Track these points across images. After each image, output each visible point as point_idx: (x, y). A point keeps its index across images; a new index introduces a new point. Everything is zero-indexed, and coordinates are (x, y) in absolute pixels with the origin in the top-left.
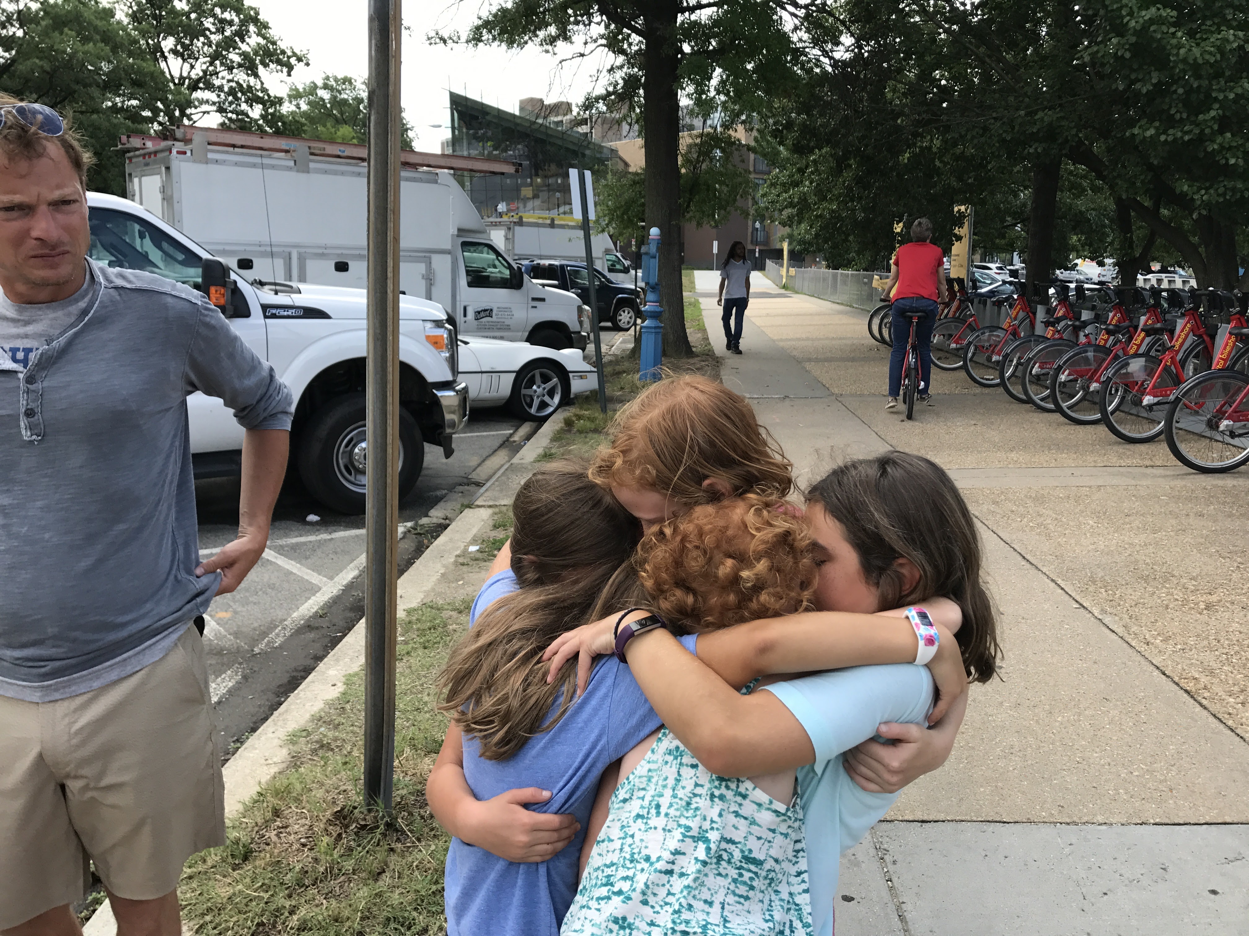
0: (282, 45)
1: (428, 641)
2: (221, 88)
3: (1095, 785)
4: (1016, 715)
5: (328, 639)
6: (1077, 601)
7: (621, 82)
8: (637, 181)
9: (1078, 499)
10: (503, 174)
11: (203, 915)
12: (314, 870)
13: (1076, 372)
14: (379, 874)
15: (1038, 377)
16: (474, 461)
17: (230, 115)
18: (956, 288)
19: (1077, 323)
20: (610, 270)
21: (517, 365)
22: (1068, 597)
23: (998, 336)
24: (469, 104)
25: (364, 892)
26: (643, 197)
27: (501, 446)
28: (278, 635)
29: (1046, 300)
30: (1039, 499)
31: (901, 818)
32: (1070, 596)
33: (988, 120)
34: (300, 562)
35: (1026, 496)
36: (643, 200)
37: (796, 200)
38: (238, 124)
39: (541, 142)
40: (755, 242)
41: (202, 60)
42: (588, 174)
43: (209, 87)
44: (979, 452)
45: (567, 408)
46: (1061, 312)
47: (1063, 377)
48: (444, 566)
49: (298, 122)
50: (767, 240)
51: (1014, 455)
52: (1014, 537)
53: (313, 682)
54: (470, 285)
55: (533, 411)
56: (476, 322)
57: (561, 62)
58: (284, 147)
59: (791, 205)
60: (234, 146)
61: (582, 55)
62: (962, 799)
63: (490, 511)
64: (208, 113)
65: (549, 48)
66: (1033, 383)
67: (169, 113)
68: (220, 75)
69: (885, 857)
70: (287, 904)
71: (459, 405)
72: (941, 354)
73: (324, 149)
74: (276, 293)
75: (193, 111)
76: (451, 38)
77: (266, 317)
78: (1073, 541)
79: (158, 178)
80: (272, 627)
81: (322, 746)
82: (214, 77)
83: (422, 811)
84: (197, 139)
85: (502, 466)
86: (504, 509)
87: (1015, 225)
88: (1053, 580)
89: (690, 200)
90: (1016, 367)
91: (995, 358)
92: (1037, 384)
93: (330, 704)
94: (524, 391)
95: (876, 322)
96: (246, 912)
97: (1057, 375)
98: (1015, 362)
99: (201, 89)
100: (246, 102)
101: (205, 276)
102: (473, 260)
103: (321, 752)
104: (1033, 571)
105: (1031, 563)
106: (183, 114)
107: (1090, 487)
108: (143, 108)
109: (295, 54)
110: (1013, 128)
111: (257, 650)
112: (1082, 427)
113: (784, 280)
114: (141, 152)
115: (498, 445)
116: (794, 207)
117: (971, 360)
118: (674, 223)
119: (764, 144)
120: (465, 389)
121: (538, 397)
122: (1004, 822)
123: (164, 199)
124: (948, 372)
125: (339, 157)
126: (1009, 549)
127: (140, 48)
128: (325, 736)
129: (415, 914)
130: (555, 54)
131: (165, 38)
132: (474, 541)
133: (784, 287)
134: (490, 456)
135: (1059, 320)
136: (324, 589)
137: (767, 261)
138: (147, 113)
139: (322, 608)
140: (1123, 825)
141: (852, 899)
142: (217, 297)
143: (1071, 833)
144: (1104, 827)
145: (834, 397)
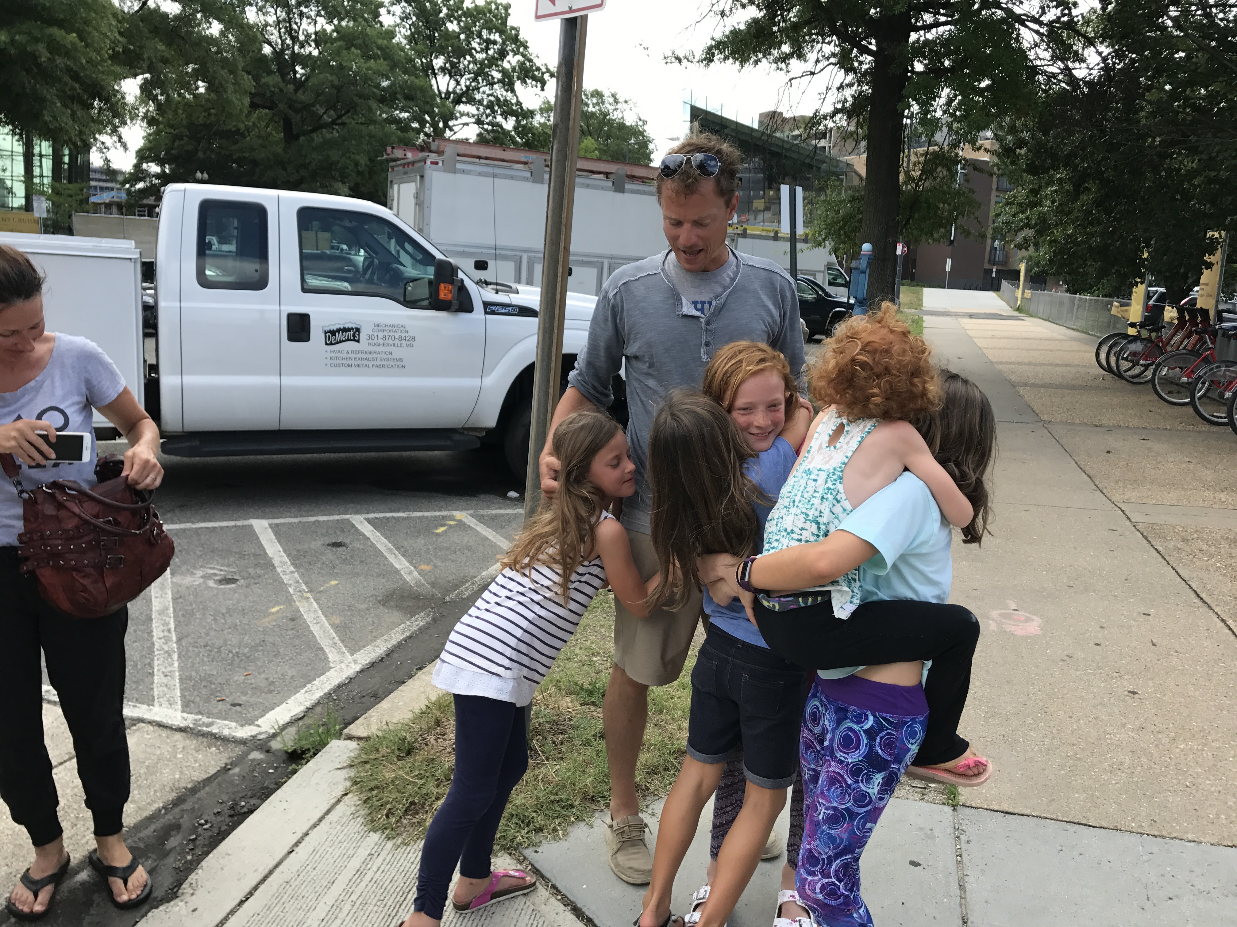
0: (538, 62)
2: (480, 102)
3: (1197, 808)
4: (1136, 736)
7: (850, 99)
11: (372, 789)
17: (486, 126)
18: (1199, 318)
20: (831, 284)
23: (1234, 372)
24: (708, 117)
26: (862, 213)
28: (467, 588)
31: (986, 807)
34: (496, 530)
35: (1222, 537)
36: (861, 216)
37: (1033, 222)
38: (492, 134)
39: (775, 155)
40: (992, 262)
41: (467, 76)
42: (799, 190)
43: (471, 101)
44: (1185, 489)
49: (546, 133)
50: (1005, 261)
51: (1223, 496)
52: (1195, 575)
57: (790, 80)
58: (524, 159)
59: (1028, 226)
60: (480, 158)
61: (813, 73)
62: (1054, 800)
64: (467, 124)
65: (783, 65)
67: (434, 125)
68: (481, 90)
69: (961, 836)
70: (435, 791)
74: (497, 292)
75: (456, 122)
76: (686, 58)
77: (486, 313)
79: (413, 184)
80: (464, 581)
82: (476, 92)
83: (555, 738)
84: (449, 150)
91: (1227, 395)
95: (1104, 349)
96: (404, 793)
99: (463, 103)
100: (501, 115)
101: (437, 274)
104: (1205, 608)
105: (1204, 601)
106: (446, 125)
108: (412, 120)
109: (548, 71)
111: (447, 599)
113: (1019, 302)
114: (402, 161)
116: (1031, 229)
118: (890, 239)
122: (1090, 826)
123: (416, 204)
124: (1176, 407)
126: (1184, 585)
127: (414, 66)
129: (534, 815)
130: (788, 72)
131: (436, 57)
133: (1018, 309)
137: (1003, 281)
138: (415, 125)
140: (1212, 845)
141: (919, 865)
142: (445, 292)
143: (1155, 845)
144: (1192, 844)
145: (1041, 424)
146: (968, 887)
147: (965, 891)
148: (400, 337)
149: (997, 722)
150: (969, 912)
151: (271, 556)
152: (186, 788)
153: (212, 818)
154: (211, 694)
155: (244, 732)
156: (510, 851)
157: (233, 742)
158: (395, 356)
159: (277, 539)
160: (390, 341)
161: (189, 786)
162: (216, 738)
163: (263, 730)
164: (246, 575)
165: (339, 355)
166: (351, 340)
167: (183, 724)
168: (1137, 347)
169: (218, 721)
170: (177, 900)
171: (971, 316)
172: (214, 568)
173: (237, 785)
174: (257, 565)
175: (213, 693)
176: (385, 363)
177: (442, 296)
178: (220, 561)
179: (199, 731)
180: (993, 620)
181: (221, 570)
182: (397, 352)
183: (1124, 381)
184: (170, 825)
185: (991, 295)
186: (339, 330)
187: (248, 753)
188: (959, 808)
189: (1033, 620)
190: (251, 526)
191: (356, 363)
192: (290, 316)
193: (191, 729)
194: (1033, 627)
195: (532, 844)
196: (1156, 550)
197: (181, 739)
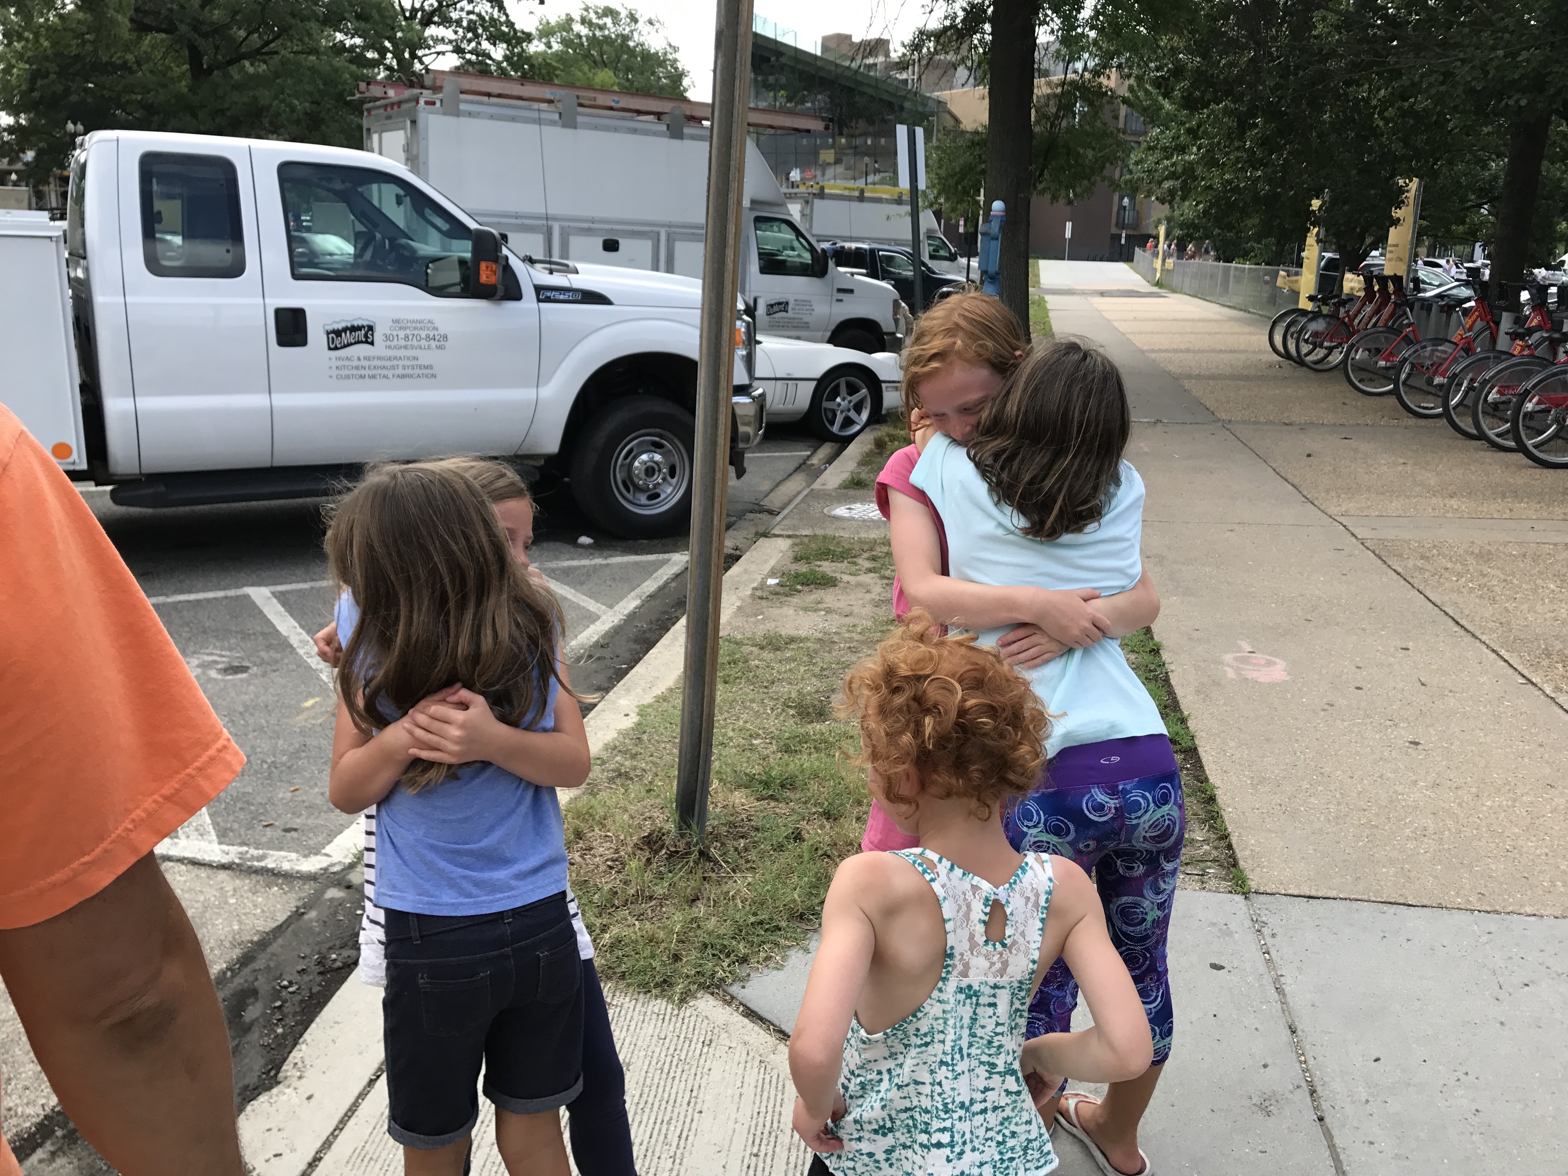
1: (729, 676)
2: (459, 22)
3: (1526, 875)
4: (1433, 795)
5: (612, 671)
6: (1523, 676)
7: (961, 14)
8: (976, 141)
9: (1536, 558)
10: (808, 131)
12: (624, 891)
13: (1550, 400)
14: (693, 901)
15: (1496, 405)
16: (765, 486)
17: (468, 56)
18: (1391, 288)
19: (1557, 335)
20: (932, 257)
21: (819, 371)
22: (1511, 671)
23: (1445, 352)
24: (759, 41)
25: (678, 917)
26: (984, 162)
27: (797, 469)
29: (1517, 306)
30: (1484, 556)
31: (1283, 892)
32: (1516, 669)
33: (1452, 62)
34: (574, 588)
35: (1466, 552)
36: (983, 166)
37: (1180, 170)
38: (477, 67)
40: (1121, 225)
42: (919, 131)
43: (446, 21)
44: (1408, 497)
45: (877, 426)
46: (1535, 321)
47: (1529, 406)
48: (739, 598)
49: (549, 64)
50: (1137, 224)
51: (1454, 503)
52: (1447, 599)
53: (603, 711)
54: (764, 270)
55: (835, 429)
56: (767, 318)
58: (549, 96)
59: (1173, 176)
60: (489, 95)
62: (1359, 878)
63: (789, 542)
64: (443, 53)
66: (1488, 414)
67: (398, 56)
68: (458, 6)
69: (1263, 929)
71: (755, 416)
72: (1364, 375)
73: (595, 99)
74: (551, 272)
75: (426, 51)
77: (539, 300)
78: (1525, 607)
79: (401, 133)
81: (620, 775)
82: (451, 9)
83: (736, 844)
84: (448, 86)
85: (799, 493)
86: (806, 540)
87: (1480, 206)
88: (1493, 651)
89: (1044, 167)
90: (1466, 393)
91: (1438, 380)
92: (1493, 416)
93: (624, 734)
94: (826, 404)
95: (1279, 331)
97: (1521, 403)
98: (1465, 384)
99: (435, 23)
100: (488, 40)
101: (475, 251)
102: (767, 240)
103: (618, 781)
104: (1468, 639)
105: (1466, 629)
106: (413, 56)
107: (1555, 545)
108: (366, 48)
110: (1487, 73)
112: (1552, 471)
113: (1158, 275)
114: (383, 102)
115: (793, 468)
116: (1177, 179)
117: (1404, 383)
118: (1022, 195)
119: (1141, 94)
120: (762, 395)
121: (842, 412)
122: (1410, 905)
123: (408, 159)
124: (1373, 398)
125: (611, 108)
126: (1438, 611)
128: (622, 765)
129: (733, 942)
132: (772, 574)
133: (1158, 284)
134: (784, 480)
135: (1530, 332)
136: (604, 617)
138: (370, 55)
139: (603, 637)
140: (1556, 918)
141: (1222, 968)
142: (487, 274)
143: (1491, 922)
144: (1533, 919)
145: (1220, 424)
146: (1287, 989)
147: (1284, 995)
148: (428, 337)
149: (1267, 789)
150: (1296, 1020)
151: (285, 633)
152: (252, 942)
153: (296, 977)
154: (253, 819)
155: (312, 865)
156: (711, 990)
157: (299, 878)
158: (421, 362)
159: (287, 611)
160: (415, 343)
161: (256, 939)
162: (274, 874)
163: (335, 860)
164: (258, 661)
165: (347, 363)
166: (362, 342)
167: (225, 860)
168: (1319, 326)
169: (271, 852)
170: (281, 1086)
171: (1103, 294)
172: (212, 654)
173: (319, 934)
174: (269, 647)
175: (255, 816)
176: (410, 371)
177: (483, 278)
178: (218, 644)
179: (250, 867)
180: (1228, 665)
181: (223, 656)
182: (425, 358)
183: (1304, 369)
184: (242, 990)
185: (1121, 266)
186: (345, 330)
187: (323, 892)
188: (1251, 896)
189: (1275, 663)
190: (247, 597)
191: (371, 373)
192: (279, 312)
193: (238, 865)
194: (1278, 672)
195: (737, 979)
196: (1395, 571)
197: (227, 878)
